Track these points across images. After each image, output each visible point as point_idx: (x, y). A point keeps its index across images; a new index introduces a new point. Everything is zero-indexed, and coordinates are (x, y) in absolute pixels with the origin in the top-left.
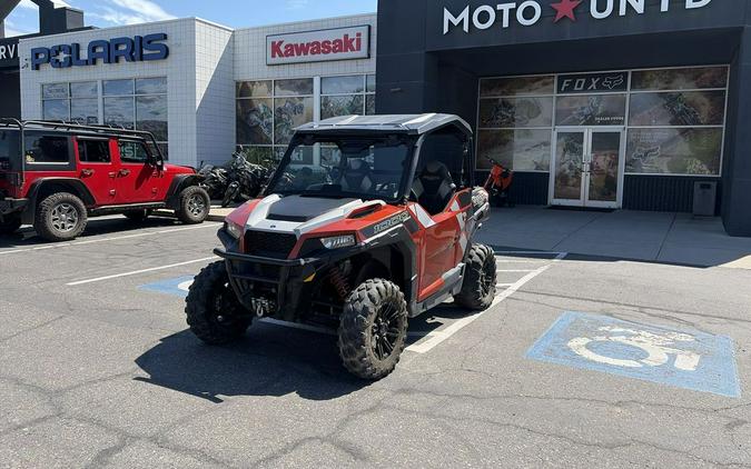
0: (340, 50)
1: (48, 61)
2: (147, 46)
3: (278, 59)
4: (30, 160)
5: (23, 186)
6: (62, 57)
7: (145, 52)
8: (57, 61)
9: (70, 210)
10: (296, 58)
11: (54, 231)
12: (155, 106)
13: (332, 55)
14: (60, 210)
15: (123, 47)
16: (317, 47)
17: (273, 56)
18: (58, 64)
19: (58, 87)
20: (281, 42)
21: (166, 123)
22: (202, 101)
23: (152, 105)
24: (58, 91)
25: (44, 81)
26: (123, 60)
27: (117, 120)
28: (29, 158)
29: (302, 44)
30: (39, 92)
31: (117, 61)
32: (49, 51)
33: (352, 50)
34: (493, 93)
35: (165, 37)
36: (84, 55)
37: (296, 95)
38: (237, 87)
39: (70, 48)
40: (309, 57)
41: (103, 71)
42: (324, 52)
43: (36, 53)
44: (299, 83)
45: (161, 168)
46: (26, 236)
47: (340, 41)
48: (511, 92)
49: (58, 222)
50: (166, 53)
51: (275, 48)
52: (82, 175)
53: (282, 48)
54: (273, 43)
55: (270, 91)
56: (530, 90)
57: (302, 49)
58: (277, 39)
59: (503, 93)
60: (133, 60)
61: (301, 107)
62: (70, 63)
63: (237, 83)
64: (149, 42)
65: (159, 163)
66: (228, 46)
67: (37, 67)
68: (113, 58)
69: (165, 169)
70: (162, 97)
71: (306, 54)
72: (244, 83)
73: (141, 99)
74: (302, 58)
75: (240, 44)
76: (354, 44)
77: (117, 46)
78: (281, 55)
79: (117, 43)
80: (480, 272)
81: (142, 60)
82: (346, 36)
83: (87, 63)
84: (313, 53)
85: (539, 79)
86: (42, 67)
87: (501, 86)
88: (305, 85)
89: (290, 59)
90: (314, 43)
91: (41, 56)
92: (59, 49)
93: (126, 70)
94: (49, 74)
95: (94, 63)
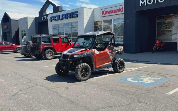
0: (118, 12)
1: (54, 19)
2: (74, 15)
3: (104, 15)
4: (43, 43)
5: (41, 48)
6: (56, 18)
7: (73, 16)
8: (56, 19)
9: (51, 53)
10: (108, 15)
11: (48, 57)
12: (76, 29)
13: (116, 13)
14: (49, 53)
15: (69, 15)
16: (113, 12)
17: (102, 14)
18: (56, 20)
19: (56, 25)
20: (104, 11)
21: (78, 33)
22: (86, 27)
23: (75, 28)
24: (56, 26)
25: (53, 24)
26: (69, 18)
27: (68, 32)
28: (43, 42)
29: (109, 11)
30: (52, 27)
31: (67, 18)
32: (54, 17)
33: (121, 11)
34: (161, 20)
35: (77, 12)
36: (61, 18)
37: (108, 24)
38: (94, 23)
39: (58, 16)
40: (111, 14)
41: (65, 21)
42: (115, 13)
43: (51, 18)
44: (109, 21)
45: (71, 44)
46: (43, 59)
47: (118, 9)
48: (165, 20)
49: (49, 56)
50: (77, 16)
51: (103, 12)
52: (53, 46)
53: (104, 13)
54: (102, 11)
55: (102, 23)
56: (171, 19)
57: (109, 12)
58: (103, 10)
59: (164, 20)
60: (71, 18)
61: (109, 27)
62: (58, 20)
63: (94, 22)
64: (74, 14)
65: (70, 43)
66: (92, 13)
67: (51, 21)
68: (66, 18)
69: (72, 44)
70: (77, 26)
71: (110, 13)
72: (96, 22)
73: (72, 27)
74: (109, 14)
75: (95, 12)
76: (122, 10)
77: (67, 15)
78: (104, 14)
79: (67, 14)
80: (118, 64)
81: (72, 18)
82: (120, 8)
83: (61, 19)
84: (112, 13)
85: (174, 15)
86: (53, 21)
87: (163, 18)
88: (110, 21)
89: (106, 15)
90: (112, 10)
91: (52, 18)
92: (56, 17)
93: (69, 20)
94: (54, 22)
95: (63, 19)
